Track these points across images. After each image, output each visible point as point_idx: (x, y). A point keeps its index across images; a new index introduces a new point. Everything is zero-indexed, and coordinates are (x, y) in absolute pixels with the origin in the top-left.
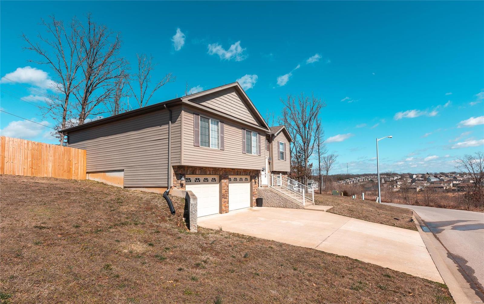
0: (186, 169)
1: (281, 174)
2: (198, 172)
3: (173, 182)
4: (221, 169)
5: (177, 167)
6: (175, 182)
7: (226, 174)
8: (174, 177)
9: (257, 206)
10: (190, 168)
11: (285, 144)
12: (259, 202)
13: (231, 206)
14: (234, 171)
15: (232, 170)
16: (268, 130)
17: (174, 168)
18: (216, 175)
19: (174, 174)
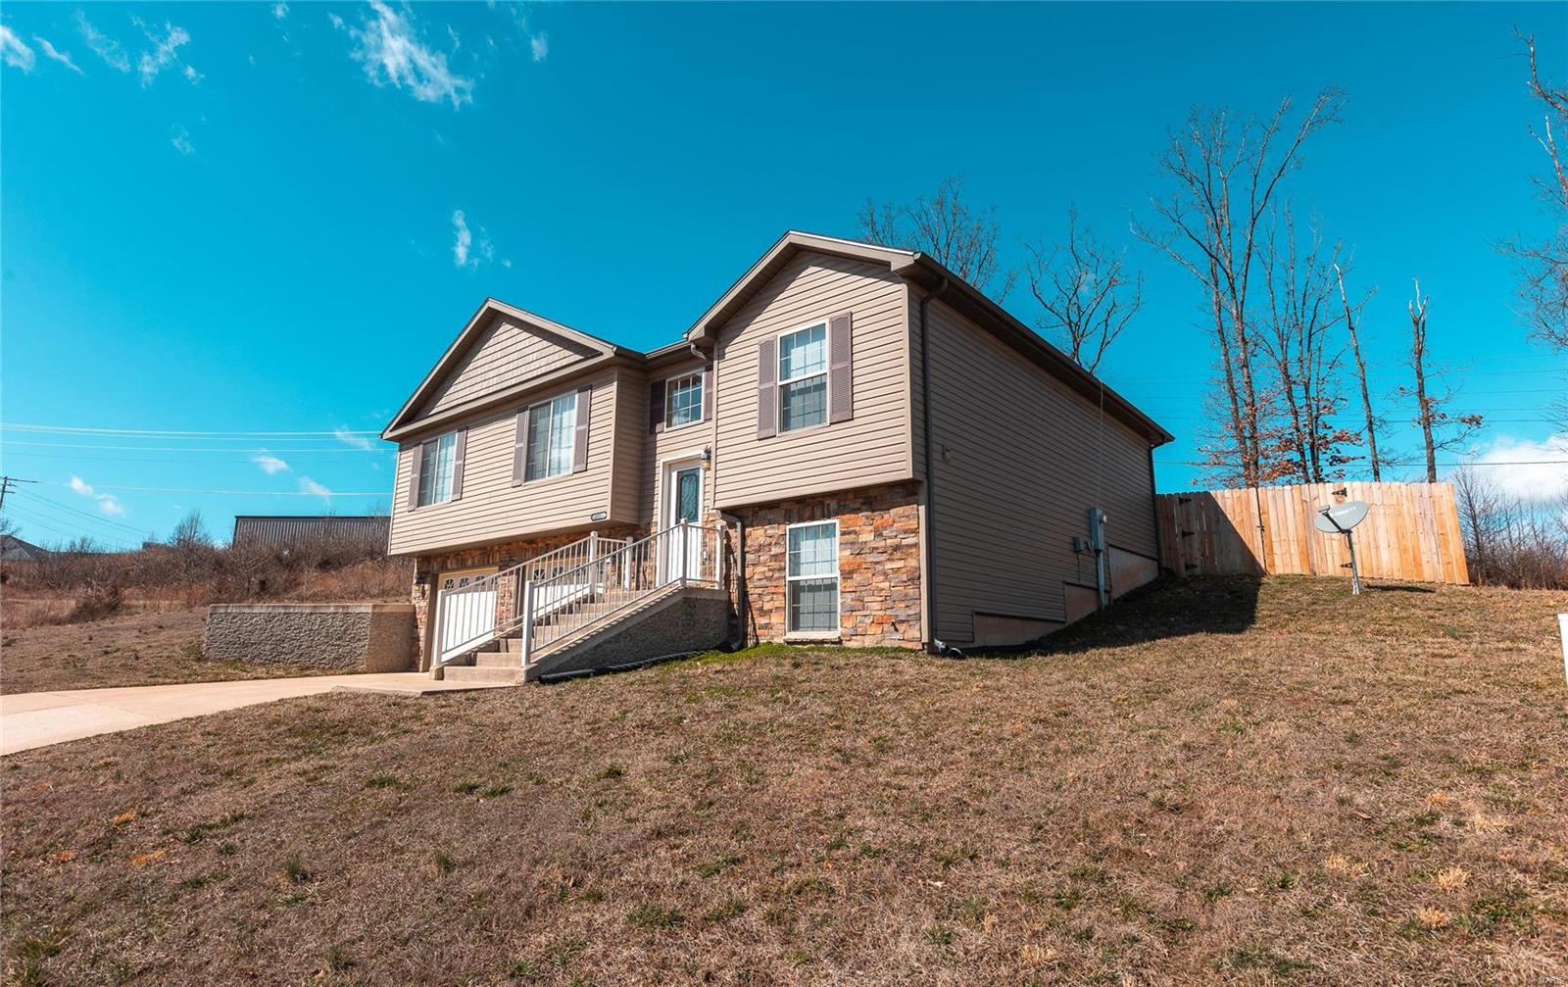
4: (497, 548)
7: (509, 561)
18: (487, 565)
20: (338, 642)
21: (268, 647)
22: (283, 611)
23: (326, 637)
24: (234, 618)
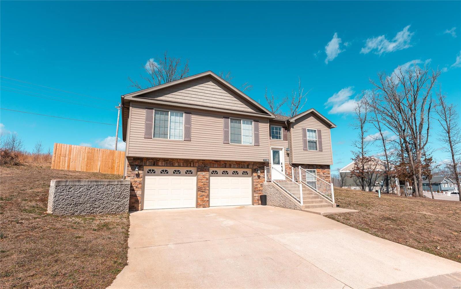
0: (144, 161)
1: (300, 167)
2: (162, 163)
3: (127, 172)
4: (196, 161)
5: (132, 159)
6: (130, 173)
7: (204, 167)
8: (128, 168)
9: (261, 205)
10: (150, 159)
11: (319, 131)
12: (263, 200)
13: (213, 202)
14: (219, 163)
15: (215, 162)
16: (271, 116)
17: (128, 160)
18: (189, 167)
19: (128, 165)
20: (118, 200)
21: (88, 205)
22: (96, 184)
23: (114, 197)
24: (70, 188)
